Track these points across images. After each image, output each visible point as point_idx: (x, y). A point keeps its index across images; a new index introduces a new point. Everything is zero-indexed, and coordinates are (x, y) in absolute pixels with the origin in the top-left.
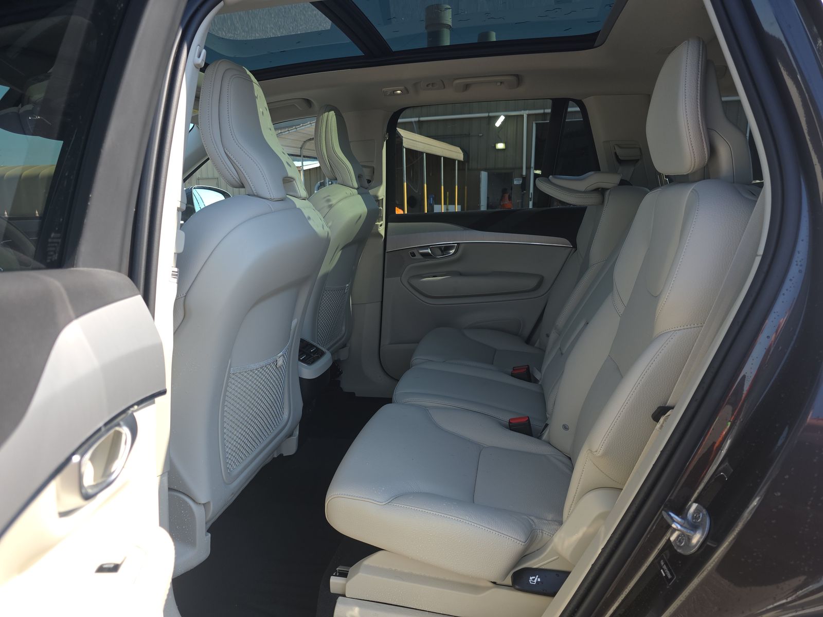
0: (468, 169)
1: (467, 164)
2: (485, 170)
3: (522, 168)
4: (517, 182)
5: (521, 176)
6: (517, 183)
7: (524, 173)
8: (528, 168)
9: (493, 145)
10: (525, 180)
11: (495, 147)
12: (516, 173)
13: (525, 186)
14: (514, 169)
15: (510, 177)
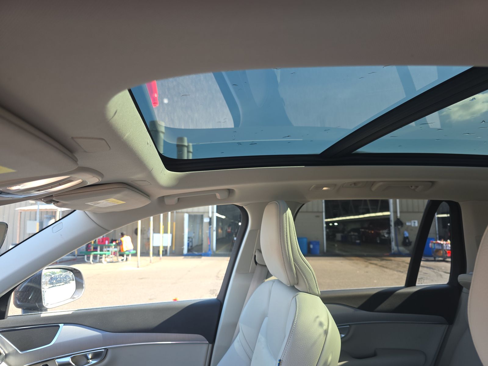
2: (187, 213)
3: (208, 212)
4: (206, 220)
5: (209, 217)
6: (207, 222)
7: (210, 216)
8: (213, 212)
10: (211, 219)
12: (205, 215)
13: (210, 223)
14: (204, 212)
15: (202, 217)
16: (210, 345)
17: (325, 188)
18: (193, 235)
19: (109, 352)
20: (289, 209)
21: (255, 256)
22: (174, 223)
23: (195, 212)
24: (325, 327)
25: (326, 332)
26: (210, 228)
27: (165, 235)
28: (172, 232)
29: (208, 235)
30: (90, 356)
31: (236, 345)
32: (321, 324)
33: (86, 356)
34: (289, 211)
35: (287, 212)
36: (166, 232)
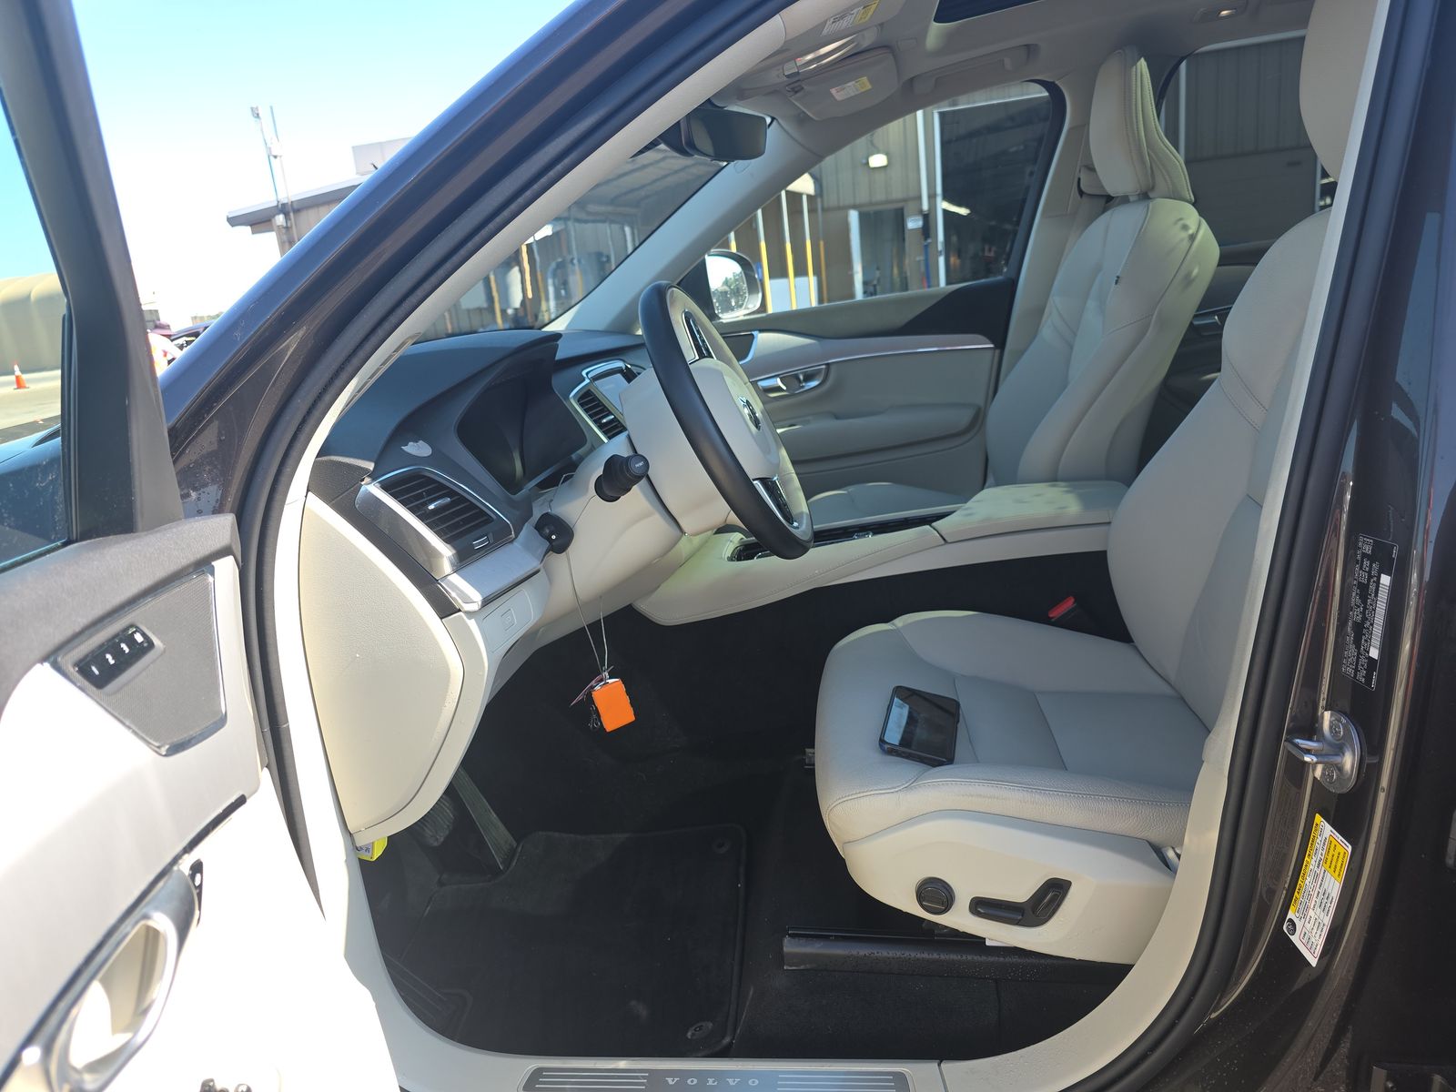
0: (823, 209)
1: (819, 200)
2: (854, 207)
3: (919, 198)
4: (913, 223)
5: (921, 212)
6: (915, 227)
7: (925, 207)
8: (932, 197)
9: (864, 161)
10: (928, 218)
11: (868, 163)
12: (910, 207)
13: (927, 230)
14: (905, 200)
15: (899, 217)
16: (998, 352)
17: (1224, 13)
18: (878, 274)
19: (833, 369)
20: (1142, 60)
21: (1079, 179)
22: (822, 243)
23: (877, 204)
24: (1191, 232)
25: (1192, 238)
26: (926, 247)
27: (802, 280)
28: (817, 272)
29: (923, 269)
30: (801, 377)
31: (1046, 332)
32: (1185, 227)
33: (796, 377)
34: (1143, 63)
35: (1139, 64)
36: (801, 271)
